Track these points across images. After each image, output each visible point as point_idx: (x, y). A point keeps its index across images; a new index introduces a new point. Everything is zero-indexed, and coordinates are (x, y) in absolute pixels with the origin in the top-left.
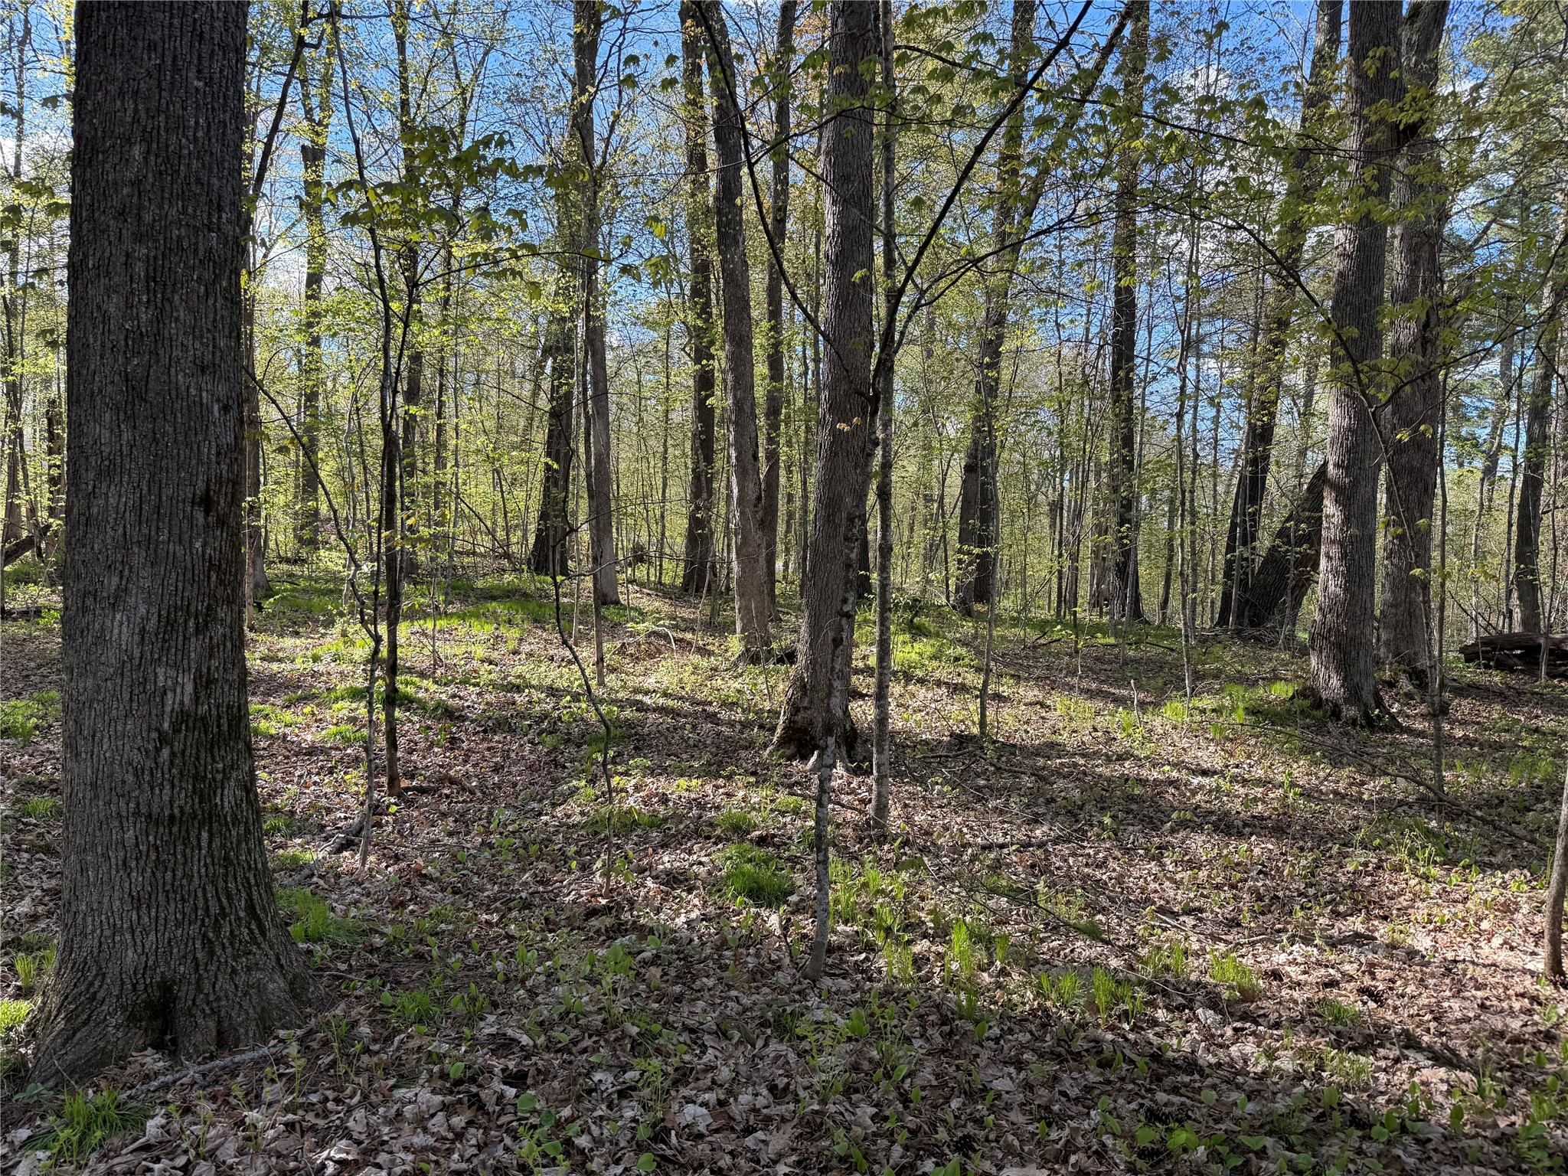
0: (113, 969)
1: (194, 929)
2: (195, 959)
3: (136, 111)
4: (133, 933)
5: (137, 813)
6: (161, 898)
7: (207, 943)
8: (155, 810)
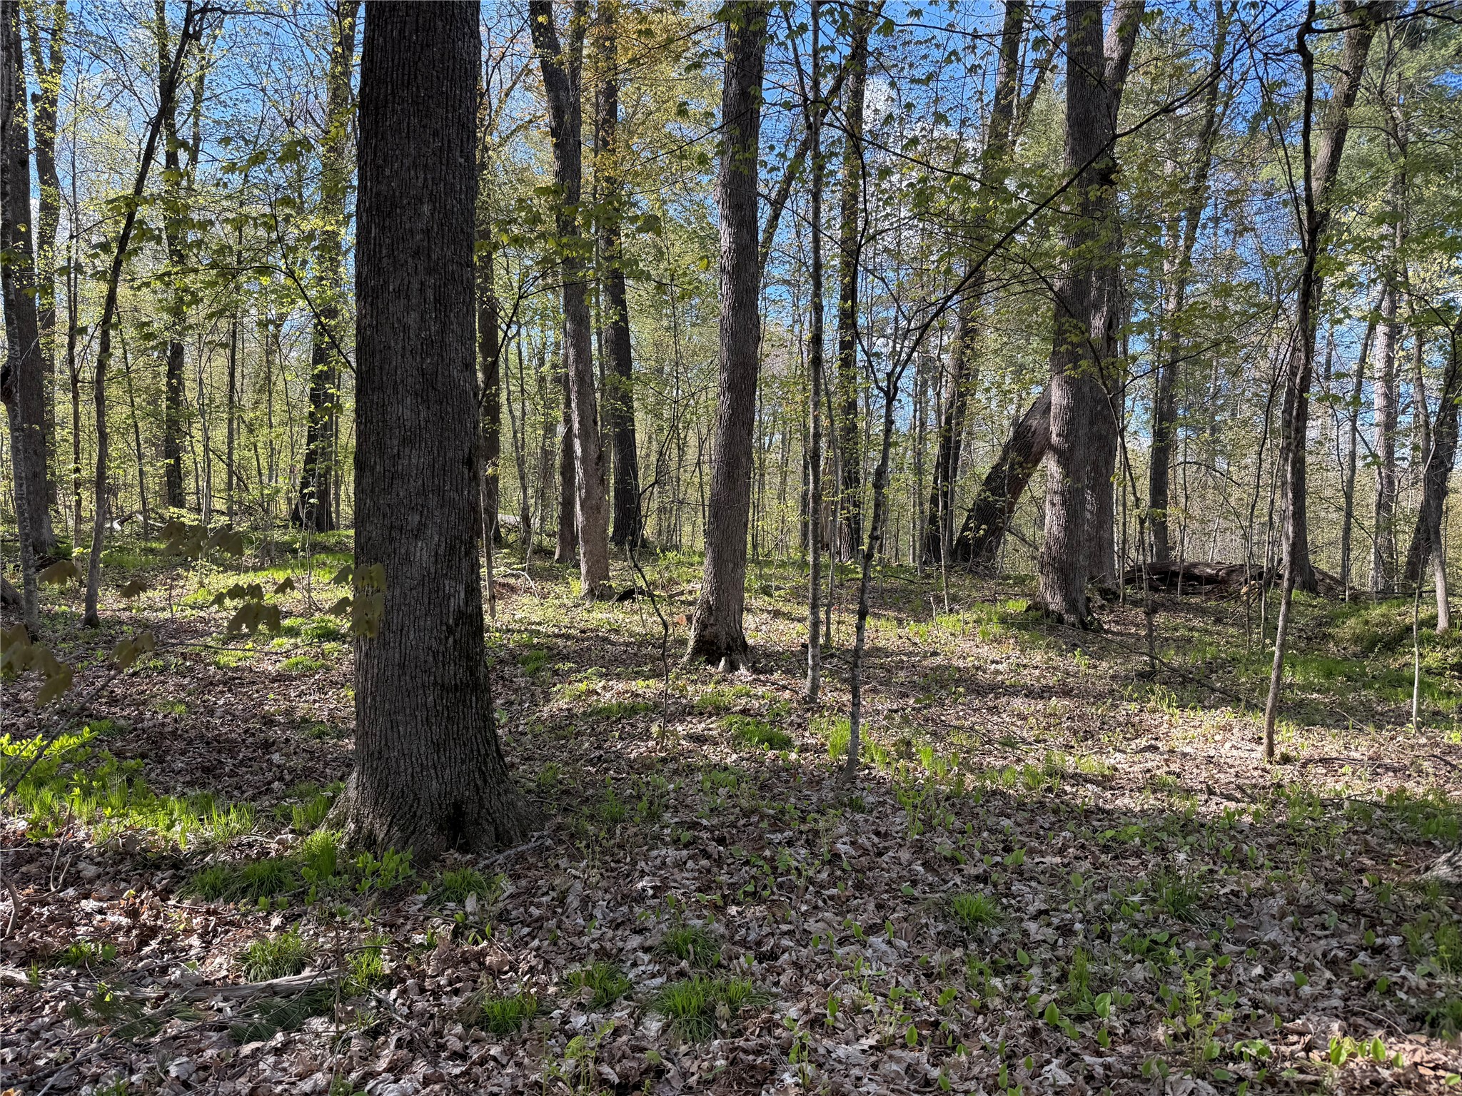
0: (424, 795)
1: (473, 765)
2: (476, 785)
3: (425, 179)
4: (435, 768)
5: (435, 683)
6: (452, 743)
7: (482, 774)
8: (447, 681)
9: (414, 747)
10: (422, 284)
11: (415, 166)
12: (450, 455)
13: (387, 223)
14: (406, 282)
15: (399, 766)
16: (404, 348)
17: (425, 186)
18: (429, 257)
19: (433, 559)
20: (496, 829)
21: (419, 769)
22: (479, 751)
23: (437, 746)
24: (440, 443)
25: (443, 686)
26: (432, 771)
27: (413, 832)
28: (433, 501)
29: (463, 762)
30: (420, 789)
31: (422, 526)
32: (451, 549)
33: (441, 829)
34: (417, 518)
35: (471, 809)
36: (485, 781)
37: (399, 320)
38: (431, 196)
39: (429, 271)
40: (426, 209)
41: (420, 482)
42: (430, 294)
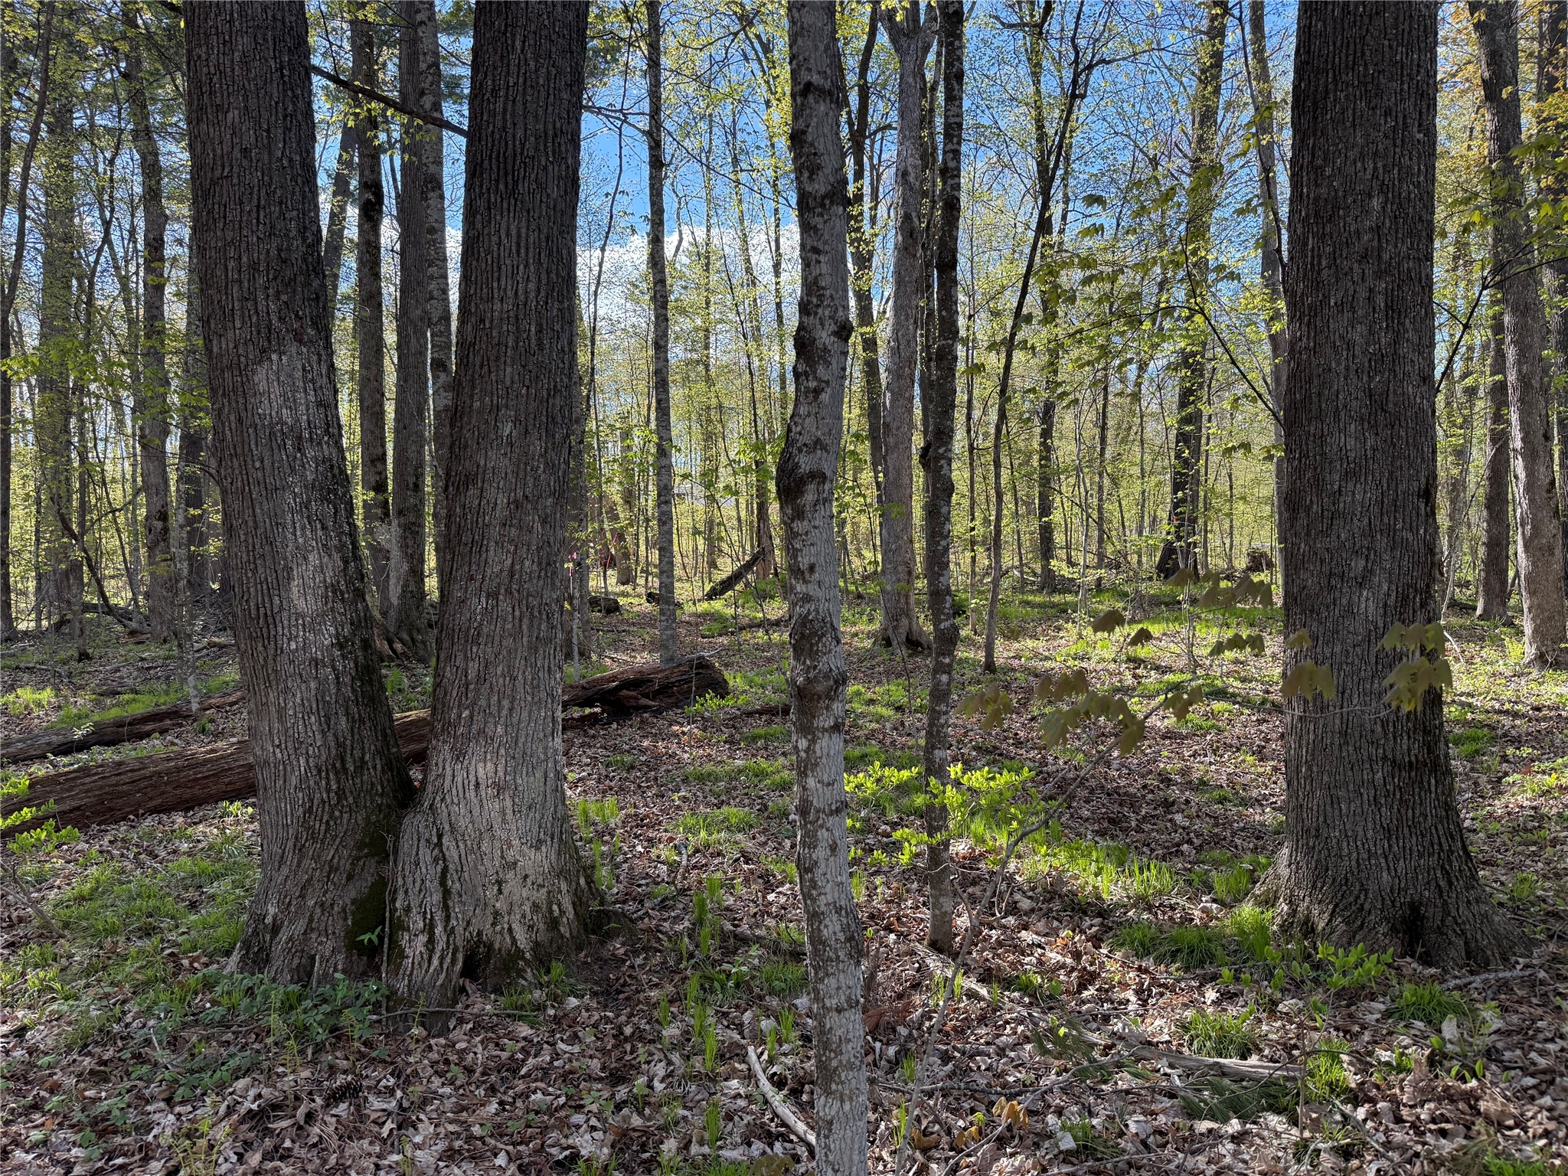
0: (1372, 887)
2: (1438, 886)
3: (1375, 169)
4: (1386, 858)
5: (1385, 758)
6: (1406, 831)
7: (1446, 874)
8: (1399, 757)
9: (1360, 829)
10: (1371, 290)
11: (1362, 156)
12: (1402, 487)
13: (1328, 230)
14: (1351, 292)
15: (1340, 849)
16: (1347, 368)
17: (1375, 176)
18: (1380, 257)
19: (1381, 611)
20: (1466, 943)
21: (1366, 856)
22: (1440, 844)
23: (1388, 832)
24: (1391, 473)
25: (1394, 761)
26: (1383, 861)
27: (1361, 927)
28: (1381, 542)
29: (1421, 855)
30: (1368, 879)
31: (1368, 572)
32: (1404, 600)
33: (1393, 929)
34: (1362, 563)
35: (1433, 915)
36: (1450, 884)
37: (1342, 337)
38: (1383, 189)
39: (1379, 275)
40: (1376, 203)
41: (1366, 521)
42: (1380, 301)
